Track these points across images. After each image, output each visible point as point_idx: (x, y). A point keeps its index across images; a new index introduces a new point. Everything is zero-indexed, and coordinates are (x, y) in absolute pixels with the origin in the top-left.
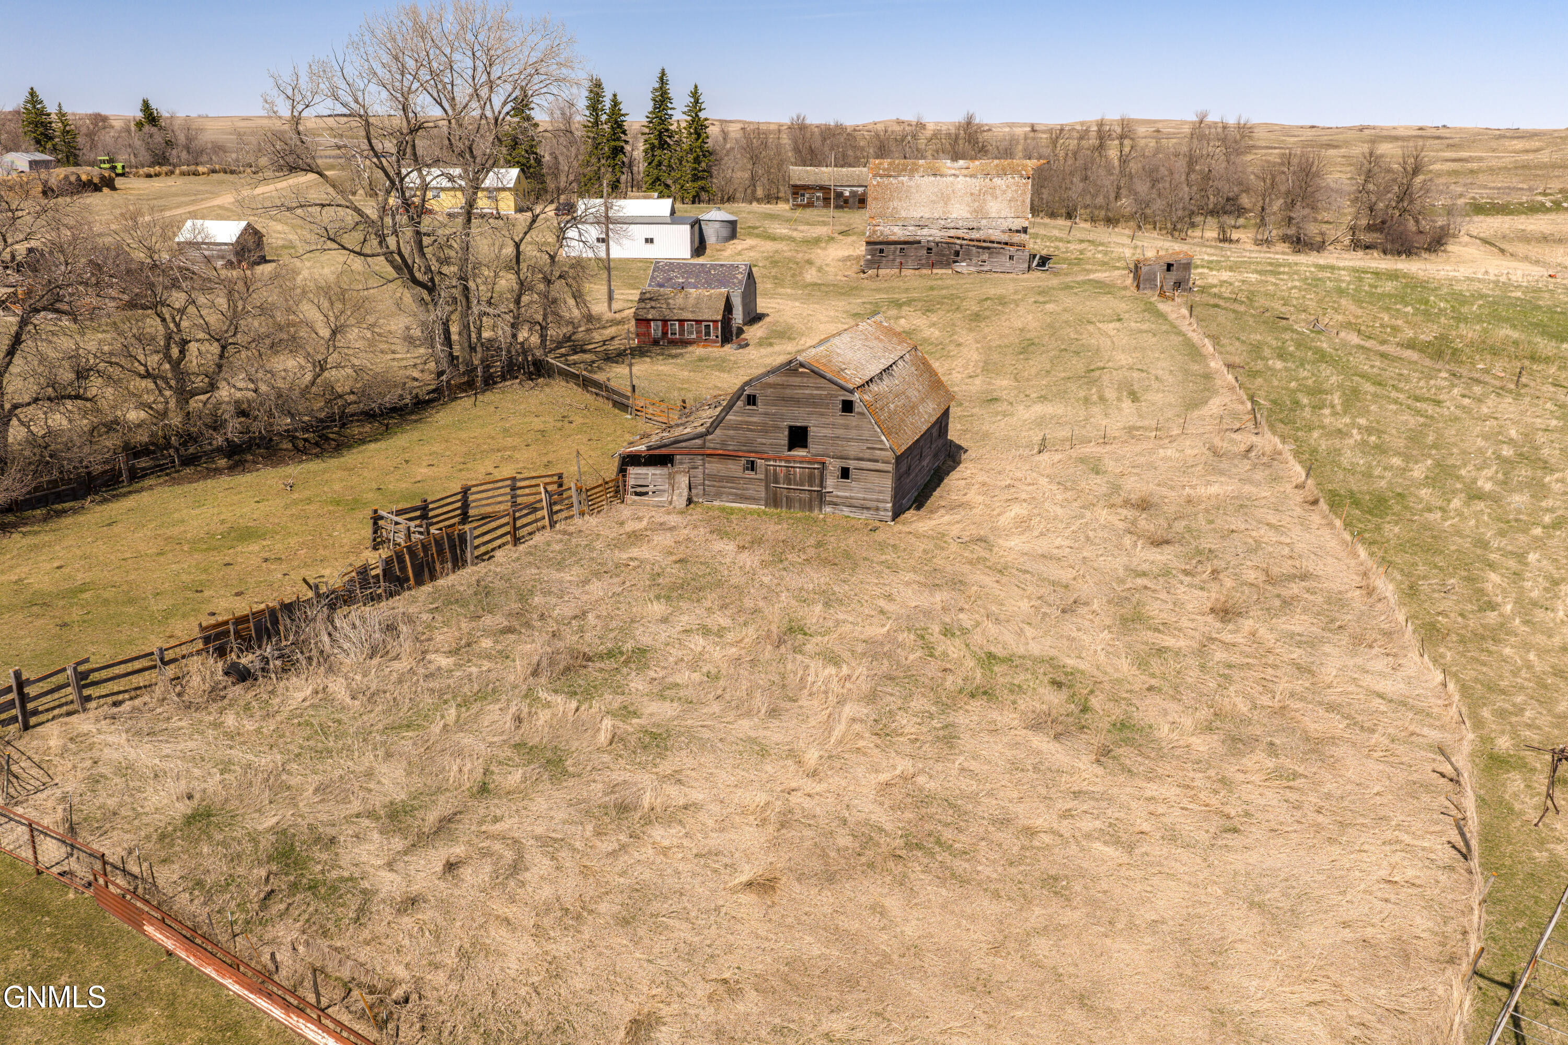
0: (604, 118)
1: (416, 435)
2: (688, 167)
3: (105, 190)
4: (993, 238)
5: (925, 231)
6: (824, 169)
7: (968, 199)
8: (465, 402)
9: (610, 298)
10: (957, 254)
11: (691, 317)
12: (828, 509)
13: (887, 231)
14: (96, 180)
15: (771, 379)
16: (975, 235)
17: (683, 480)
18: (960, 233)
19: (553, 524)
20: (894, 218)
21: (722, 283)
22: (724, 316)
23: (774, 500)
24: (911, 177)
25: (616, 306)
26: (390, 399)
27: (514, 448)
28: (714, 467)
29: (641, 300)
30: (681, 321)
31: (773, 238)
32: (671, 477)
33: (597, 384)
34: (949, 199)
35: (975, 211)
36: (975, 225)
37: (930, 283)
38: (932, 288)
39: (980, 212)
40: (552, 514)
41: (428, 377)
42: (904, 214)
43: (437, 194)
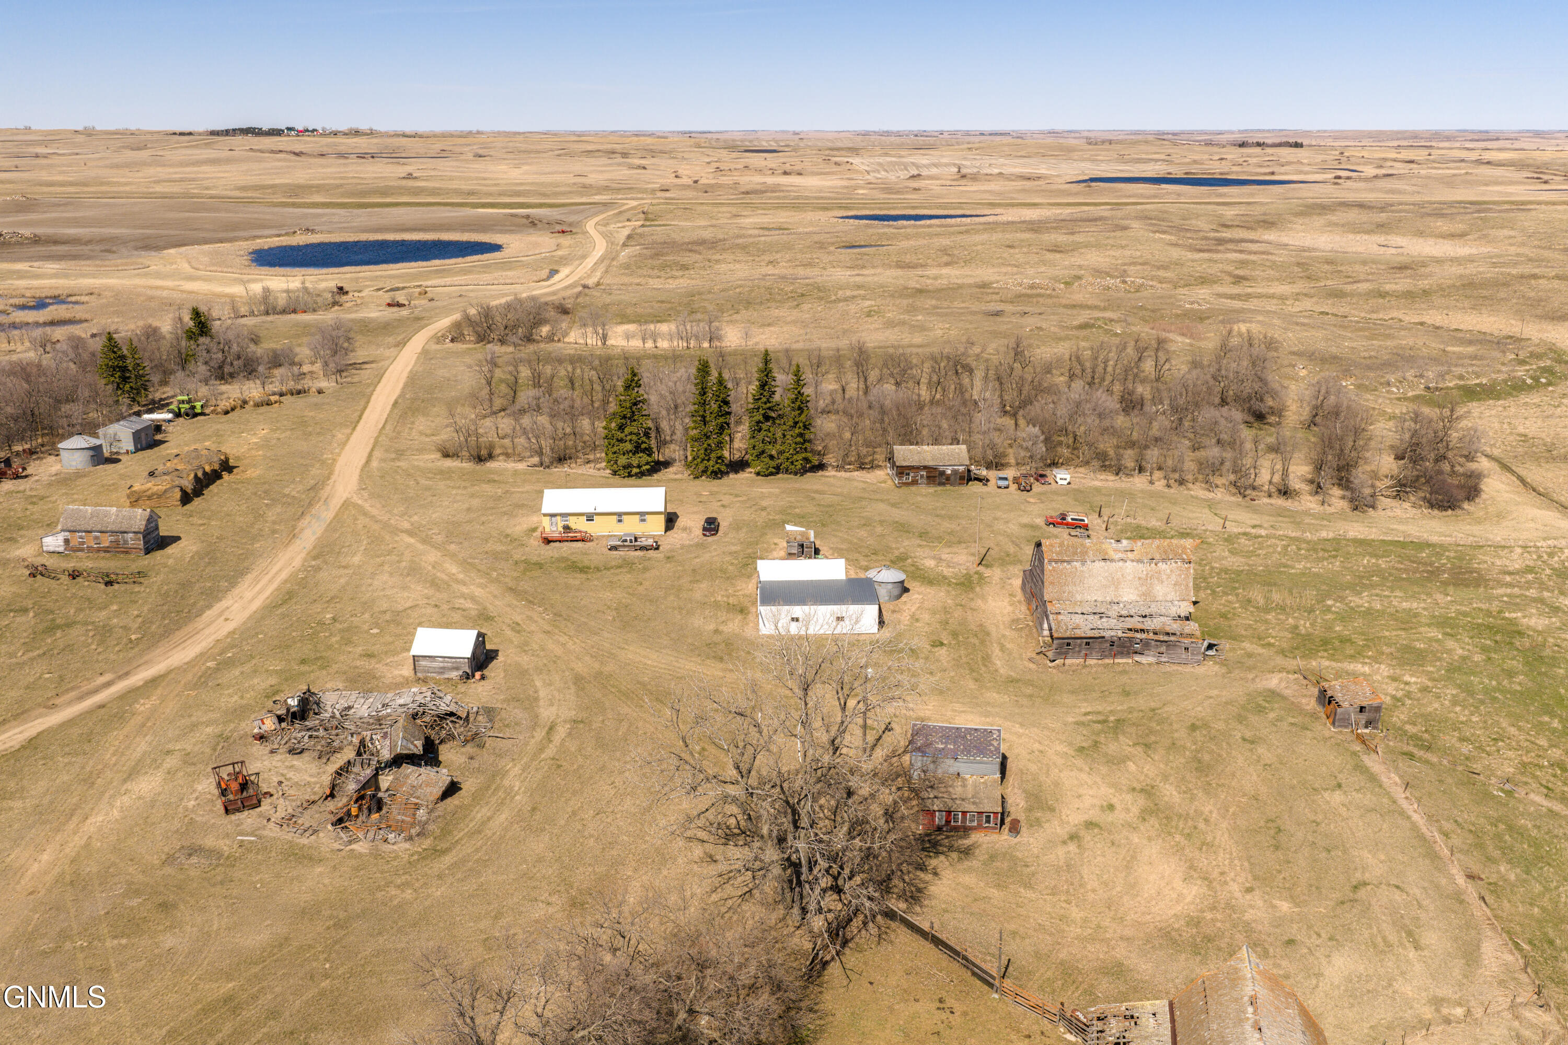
0: (711, 394)
3: (225, 475)
4: (1166, 628)
6: (925, 448)
7: (1137, 583)
11: (972, 808)
13: (1069, 622)
18: (1135, 623)
20: (1071, 602)
21: (980, 750)
22: (1003, 806)
24: (1083, 562)
30: (964, 813)
34: (1119, 583)
35: (1144, 594)
36: (1147, 612)
39: (1147, 595)
42: (1079, 598)
43: (590, 518)
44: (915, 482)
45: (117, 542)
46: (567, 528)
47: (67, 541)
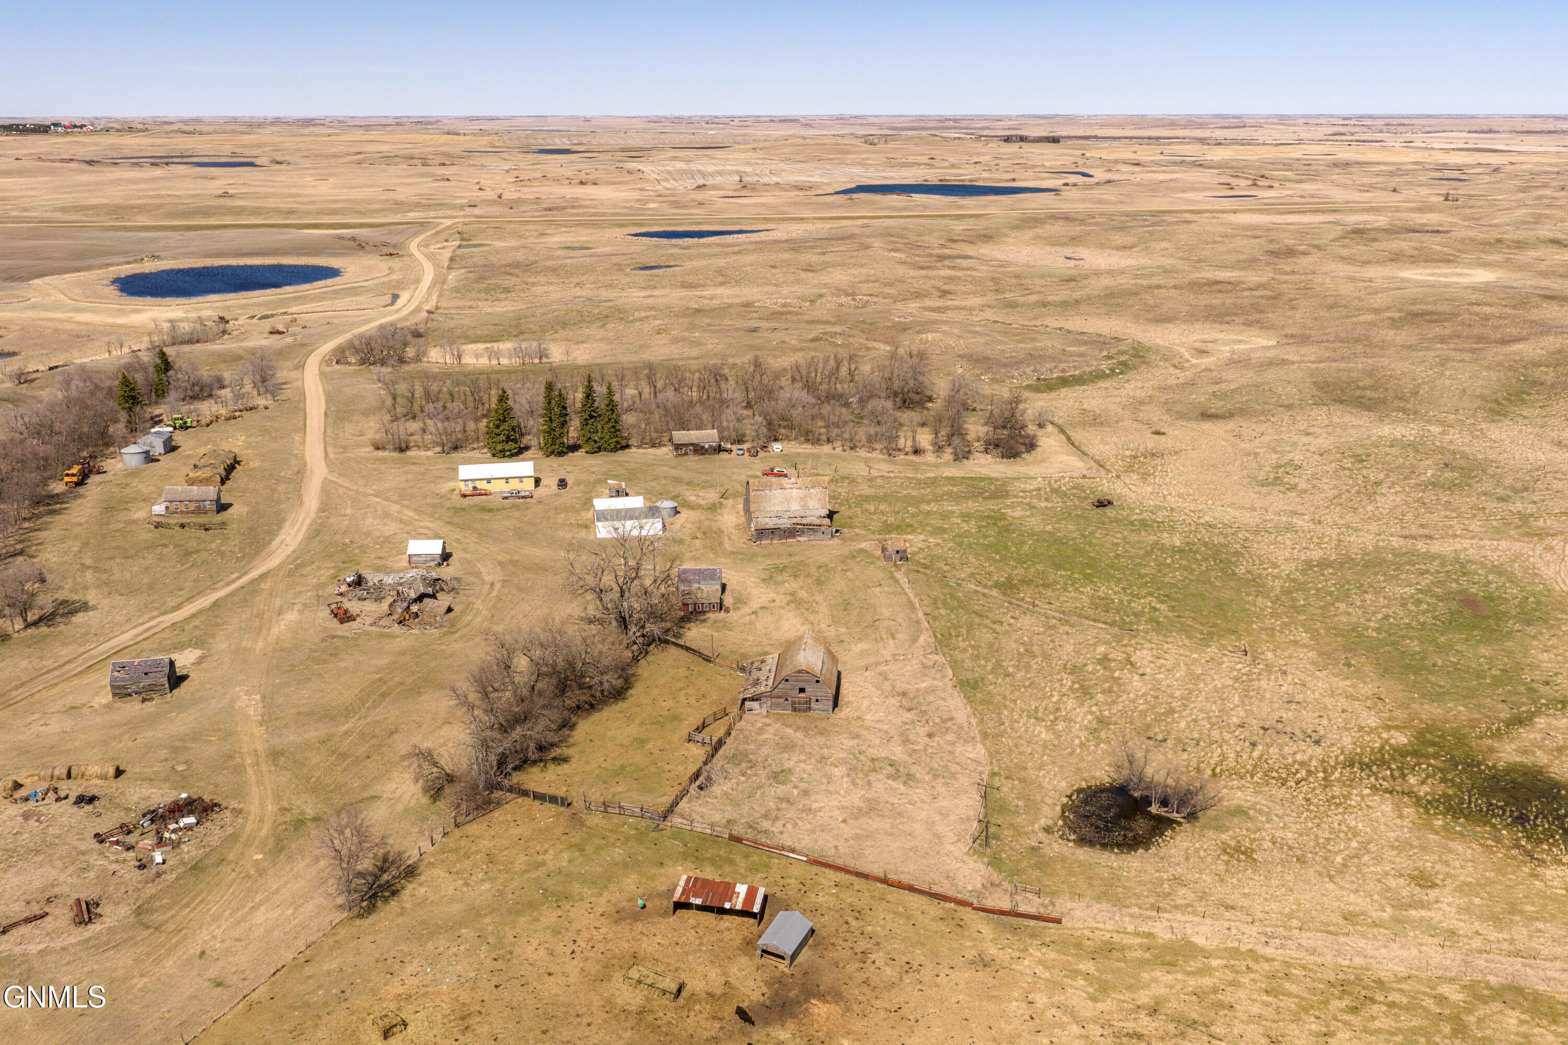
0: (555, 403)
1: (643, 684)
3: (237, 466)
4: (812, 522)
5: (781, 521)
6: (692, 432)
7: (799, 500)
10: (797, 532)
11: (706, 603)
12: (814, 713)
13: (762, 523)
15: (794, 675)
16: (805, 521)
17: (765, 706)
18: (797, 520)
20: (767, 514)
21: (711, 578)
23: (794, 710)
24: (771, 491)
28: (774, 700)
30: (702, 605)
32: (760, 705)
33: (692, 649)
34: (790, 501)
36: (803, 515)
37: (785, 547)
42: (770, 511)
43: (489, 481)
44: (686, 454)
45: (199, 507)
46: (475, 488)
47: (167, 508)
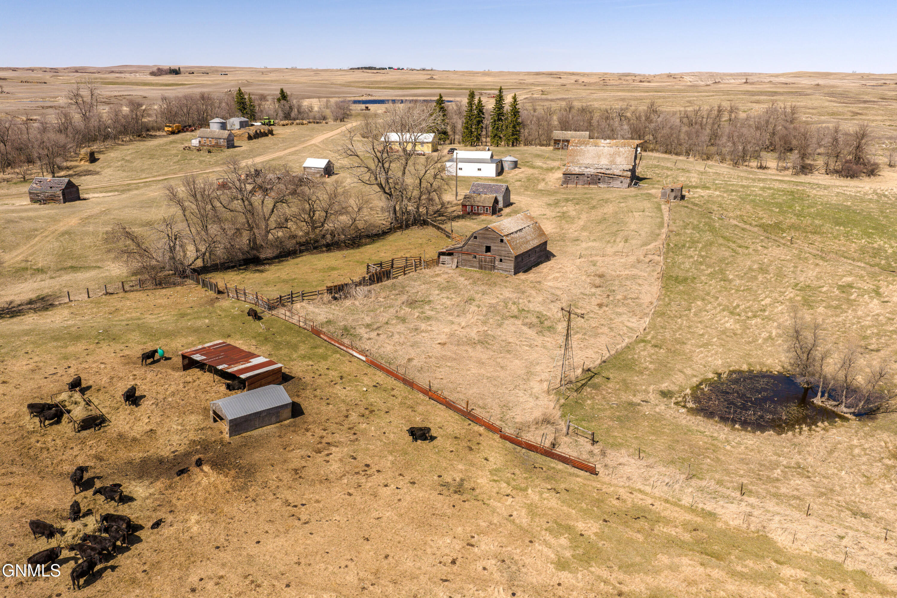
0: (474, 107)
1: (382, 243)
2: (510, 130)
3: (270, 135)
4: (615, 173)
5: (588, 170)
6: (569, 132)
7: (608, 156)
8: (399, 233)
9: (457, 195)
10: (599, 179)
11: (481, 204)
12: (496, 271)
13: (572, 169)
14: (266, 132)
15: (481, 232)
16: (608, 172)
17: (456, 260)
18: (602, 171)
19: (416, 271)
20: (577, 163)
21: (496, 192)
22: (493, 205)
23: (481, 268)
24: (586, 147)
25: (458, 198)
26: (374, 232)
27: (411, 249)
28: (465, 257)
29: (465, 198)
30: (478, 206)
31: (533, 167)
32: (452, 259)
33: (442, 229)
35: (611, 161)
36: (609, 167)
37: (586, 191)
38: (585, 194)
39: (613, 162)
40: (415, 268)
41: (388, 224)
42: (581, 162)
44: (562, 148)
45: (217, 143)
47: (200, 142)
